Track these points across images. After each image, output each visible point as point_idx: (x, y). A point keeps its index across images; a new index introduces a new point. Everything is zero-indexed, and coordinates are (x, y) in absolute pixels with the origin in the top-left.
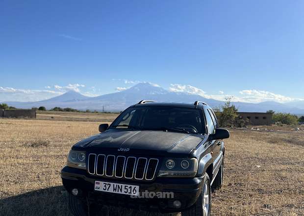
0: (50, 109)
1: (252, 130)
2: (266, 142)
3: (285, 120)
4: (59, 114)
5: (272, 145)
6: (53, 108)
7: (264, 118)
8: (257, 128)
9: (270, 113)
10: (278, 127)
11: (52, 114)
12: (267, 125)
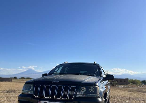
0: (19, 78)
1: (119, 87)
2: (127, 91)
3: (134, 82)
4: (23, 80)
5: (131, 93)
6: (21, 77)
7: (125, 81)
8: (121, 86)
9: (127, 79)
10: (132, 86)
11: (20, 80)
12: (126, 85)
